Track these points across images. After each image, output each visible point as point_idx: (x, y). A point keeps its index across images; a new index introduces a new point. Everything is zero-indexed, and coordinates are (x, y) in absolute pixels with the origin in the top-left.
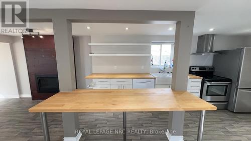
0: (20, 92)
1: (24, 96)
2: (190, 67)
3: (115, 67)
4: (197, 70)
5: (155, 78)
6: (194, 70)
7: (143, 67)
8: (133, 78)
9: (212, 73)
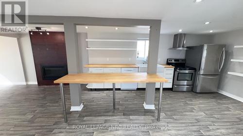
0: (27, 80)
1: (30, 83)
2: (168, 59)
3: (108, 59)
4: (173, 61)
5: (138, 67)
6: (170, 62)
7: (130, 59)
8: (121, 67)
9: (184, 64)
